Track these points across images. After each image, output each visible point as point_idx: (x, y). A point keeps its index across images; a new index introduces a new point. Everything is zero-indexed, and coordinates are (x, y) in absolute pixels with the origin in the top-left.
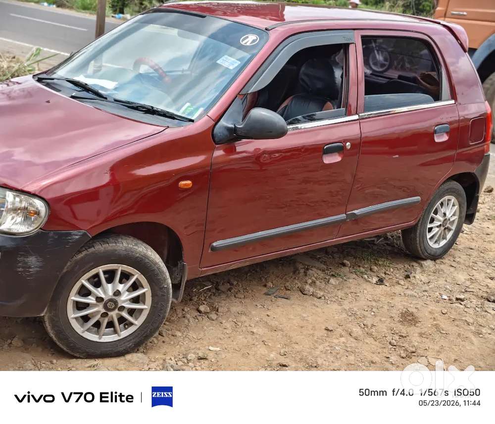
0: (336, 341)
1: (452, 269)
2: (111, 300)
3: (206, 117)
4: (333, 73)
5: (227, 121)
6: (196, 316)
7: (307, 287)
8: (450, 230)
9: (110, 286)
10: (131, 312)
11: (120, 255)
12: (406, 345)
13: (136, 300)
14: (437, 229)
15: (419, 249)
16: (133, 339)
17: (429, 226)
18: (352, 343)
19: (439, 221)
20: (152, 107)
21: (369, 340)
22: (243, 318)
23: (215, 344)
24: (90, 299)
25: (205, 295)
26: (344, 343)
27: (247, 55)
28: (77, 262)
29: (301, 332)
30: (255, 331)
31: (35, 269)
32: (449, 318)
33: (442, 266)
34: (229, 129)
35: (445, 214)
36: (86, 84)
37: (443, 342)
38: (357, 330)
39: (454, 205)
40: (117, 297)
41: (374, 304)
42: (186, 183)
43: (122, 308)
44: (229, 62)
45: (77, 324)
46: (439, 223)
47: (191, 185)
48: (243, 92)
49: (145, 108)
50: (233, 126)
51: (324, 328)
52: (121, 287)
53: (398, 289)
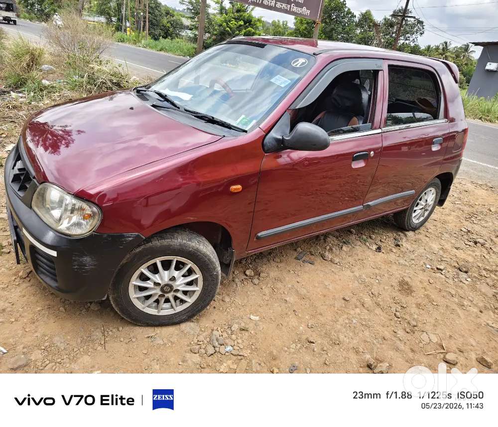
0: (352, 312)
1: (427, 238)
2: (166, 285)
3: (258, 128)
4: (361, 95)
5: (276, 132)
6: (242, 280)
7: (327, 254)
8: (427, 210)
9: (166, 272)
10: (185, 293)
11: (175, 250)
12: (407, 317)
13: (190, 284)
14: (420, 211)
15: (406, 224)
16: (187, 313)
17: (415, 209)
18: (365, 315)
19: (422, 205)
20: (213, 118)
21: (378, 311)
22: (279, 285)
23: (255, 313)
24: (149, 284)
25: (251, 258)
26: (359, 315)
27: (297, 76)
28: (136, 254)
29: (324, 302)
30: (287, 299)
31: (91, 267)
32: (436, 288)
33: (420, 236)
34: (277, 140)
35: (426, 201)
36: (166, 96)
37: (436, 315)
38: (367, 300)
39: (433, 194)
40: (172, 282)
41: (377, 271)
42: (237, 188)
43: (177, 291)
44: (282, 80)
45: (138, 302)
46: (422, 207)
47: (241, 189)
48: (292, 107)
49: (207, 118)
50: (281, 138)
51: (342, 297)
52: (176, 274)
53: (392, 257)
